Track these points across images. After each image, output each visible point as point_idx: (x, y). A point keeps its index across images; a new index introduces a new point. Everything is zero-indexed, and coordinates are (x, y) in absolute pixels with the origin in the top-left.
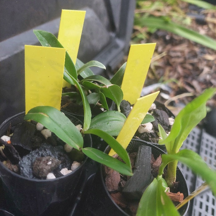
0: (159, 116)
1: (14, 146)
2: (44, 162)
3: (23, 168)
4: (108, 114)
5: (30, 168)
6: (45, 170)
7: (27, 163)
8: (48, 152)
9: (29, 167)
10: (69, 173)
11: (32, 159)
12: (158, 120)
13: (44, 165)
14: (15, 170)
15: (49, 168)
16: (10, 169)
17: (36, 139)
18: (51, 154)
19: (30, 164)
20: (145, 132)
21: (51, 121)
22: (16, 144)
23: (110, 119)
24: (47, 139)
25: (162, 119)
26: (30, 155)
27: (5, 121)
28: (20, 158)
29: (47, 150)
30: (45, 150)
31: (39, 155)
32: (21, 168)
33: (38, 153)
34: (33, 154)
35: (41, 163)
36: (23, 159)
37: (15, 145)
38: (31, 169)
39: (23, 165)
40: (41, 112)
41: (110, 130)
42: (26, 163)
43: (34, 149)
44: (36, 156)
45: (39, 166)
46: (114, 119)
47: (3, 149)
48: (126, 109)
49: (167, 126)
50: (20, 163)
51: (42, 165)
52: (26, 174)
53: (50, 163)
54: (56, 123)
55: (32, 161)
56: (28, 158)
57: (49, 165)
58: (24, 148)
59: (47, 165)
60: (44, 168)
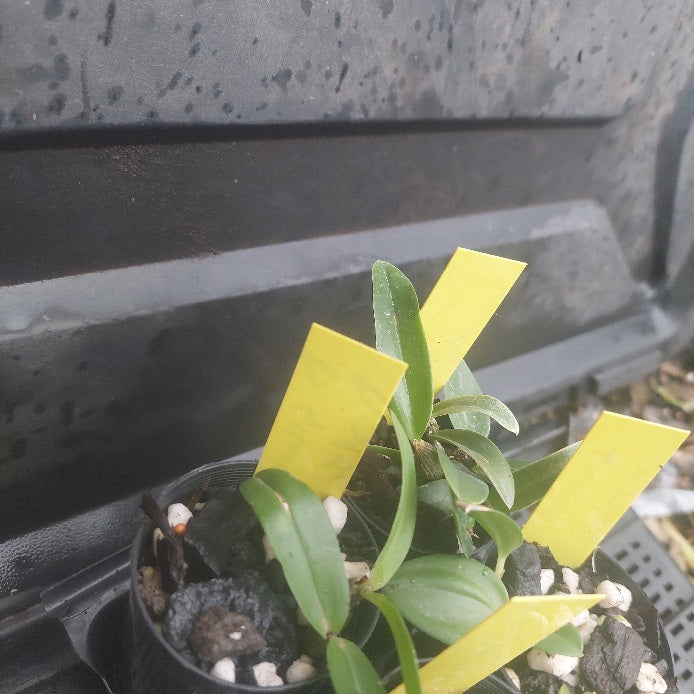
0: (614, 644)
1: (185, 545)
2: (226, 625)
3: (175, 612)
4: (460, 567)
5: (190, 621)
6: (216, 648)
7: (189, 606)
8: (250, 601)
9: (190, 617)
10: (272, 685)
11: (206, 601)
12: (605, 654)
13: (221, 633)
14: (156, 607)
15: (230, 648)
16: (145, 600)
17: (243, 553)
18: (256, 608)
19: (194, 611)
20: (543, 672)
21: (292, 528)
22: (191, 542)
23: (459, 585)
24: (267, 561)
25: (617, 658)
26: (206, 589)
27: (200, 470)
28: (182, 582)
29: (251, 594)
30: (247, 593)
31: (226, 599)
32: (171, 613)
33: (226, 591)
34: (216, 588)
35: (218, 626)
36: (187, 591)
37: (187, 544)
38: (190, 626)
39: (177, 607)
40: (281, 492)
41: (442, 619)
42: (186, 604)
43: (225, 575)
44: (219, 598)
45: (209, 629)
46: (467, 588)
47: (161, 538)
48: (524, 575)
49: (623, 689)
50: (174, 596)
51: (216, 633)
52: (173, 633)
53: (236, 636)
54: (301, 538)
55: (202, 605)
56: (199, 595)
57: (232, 640)
58: (206, 560)
59: (228, 637)
60: (218, 644)
